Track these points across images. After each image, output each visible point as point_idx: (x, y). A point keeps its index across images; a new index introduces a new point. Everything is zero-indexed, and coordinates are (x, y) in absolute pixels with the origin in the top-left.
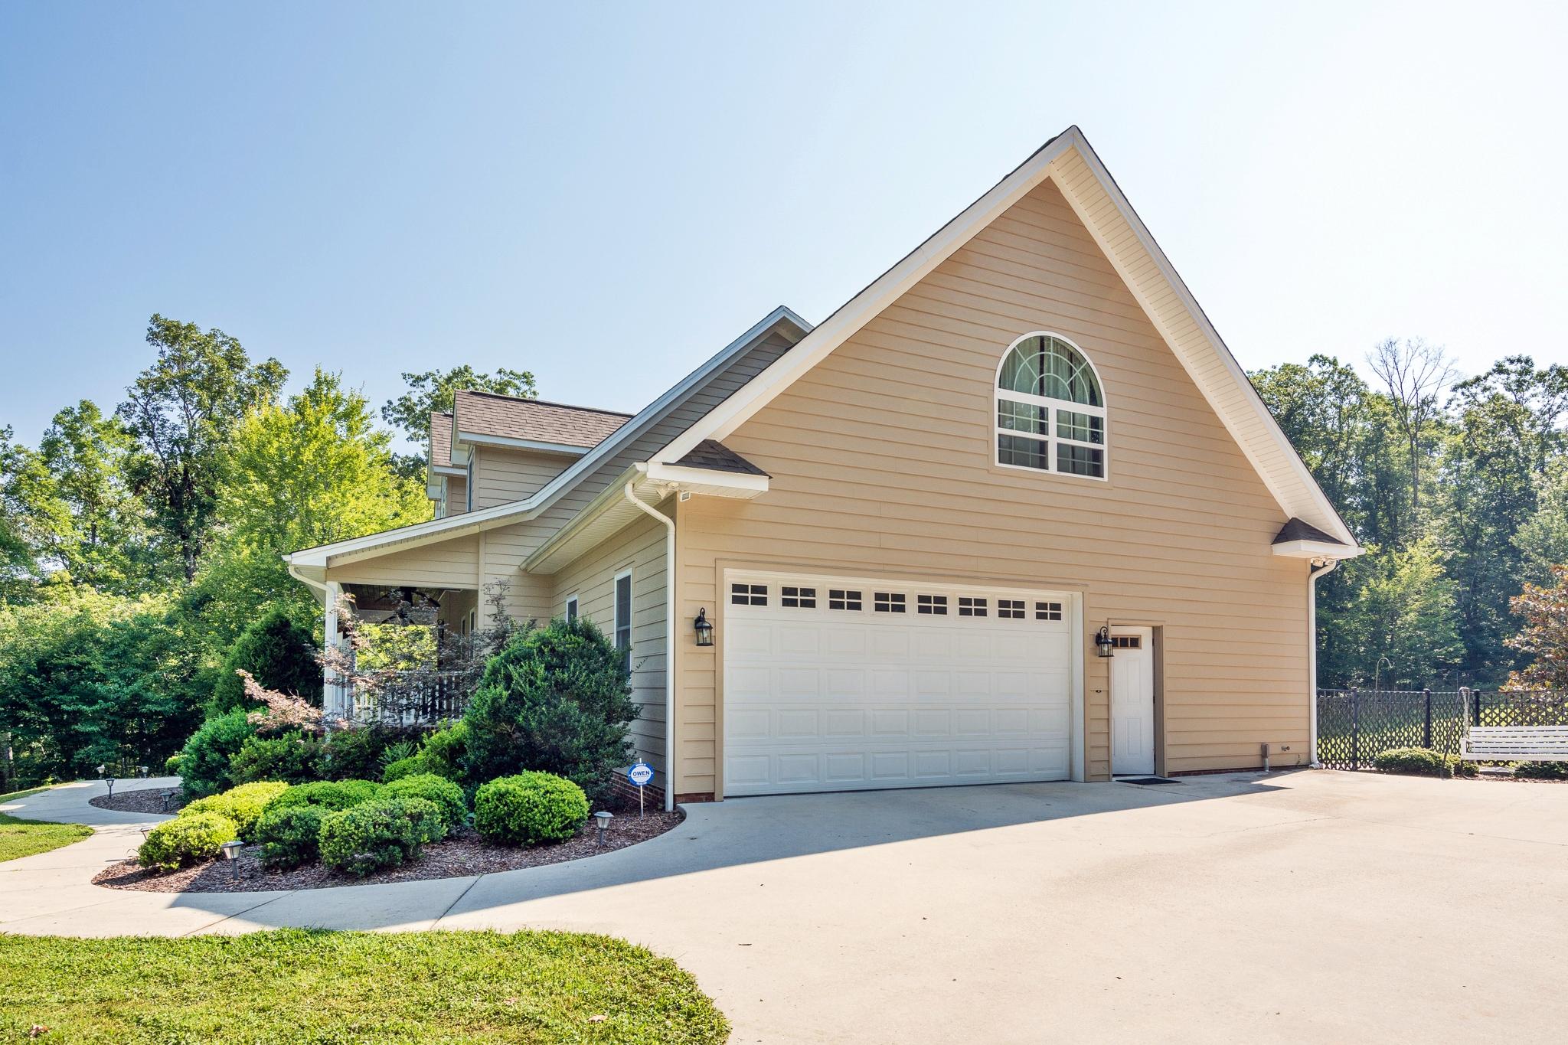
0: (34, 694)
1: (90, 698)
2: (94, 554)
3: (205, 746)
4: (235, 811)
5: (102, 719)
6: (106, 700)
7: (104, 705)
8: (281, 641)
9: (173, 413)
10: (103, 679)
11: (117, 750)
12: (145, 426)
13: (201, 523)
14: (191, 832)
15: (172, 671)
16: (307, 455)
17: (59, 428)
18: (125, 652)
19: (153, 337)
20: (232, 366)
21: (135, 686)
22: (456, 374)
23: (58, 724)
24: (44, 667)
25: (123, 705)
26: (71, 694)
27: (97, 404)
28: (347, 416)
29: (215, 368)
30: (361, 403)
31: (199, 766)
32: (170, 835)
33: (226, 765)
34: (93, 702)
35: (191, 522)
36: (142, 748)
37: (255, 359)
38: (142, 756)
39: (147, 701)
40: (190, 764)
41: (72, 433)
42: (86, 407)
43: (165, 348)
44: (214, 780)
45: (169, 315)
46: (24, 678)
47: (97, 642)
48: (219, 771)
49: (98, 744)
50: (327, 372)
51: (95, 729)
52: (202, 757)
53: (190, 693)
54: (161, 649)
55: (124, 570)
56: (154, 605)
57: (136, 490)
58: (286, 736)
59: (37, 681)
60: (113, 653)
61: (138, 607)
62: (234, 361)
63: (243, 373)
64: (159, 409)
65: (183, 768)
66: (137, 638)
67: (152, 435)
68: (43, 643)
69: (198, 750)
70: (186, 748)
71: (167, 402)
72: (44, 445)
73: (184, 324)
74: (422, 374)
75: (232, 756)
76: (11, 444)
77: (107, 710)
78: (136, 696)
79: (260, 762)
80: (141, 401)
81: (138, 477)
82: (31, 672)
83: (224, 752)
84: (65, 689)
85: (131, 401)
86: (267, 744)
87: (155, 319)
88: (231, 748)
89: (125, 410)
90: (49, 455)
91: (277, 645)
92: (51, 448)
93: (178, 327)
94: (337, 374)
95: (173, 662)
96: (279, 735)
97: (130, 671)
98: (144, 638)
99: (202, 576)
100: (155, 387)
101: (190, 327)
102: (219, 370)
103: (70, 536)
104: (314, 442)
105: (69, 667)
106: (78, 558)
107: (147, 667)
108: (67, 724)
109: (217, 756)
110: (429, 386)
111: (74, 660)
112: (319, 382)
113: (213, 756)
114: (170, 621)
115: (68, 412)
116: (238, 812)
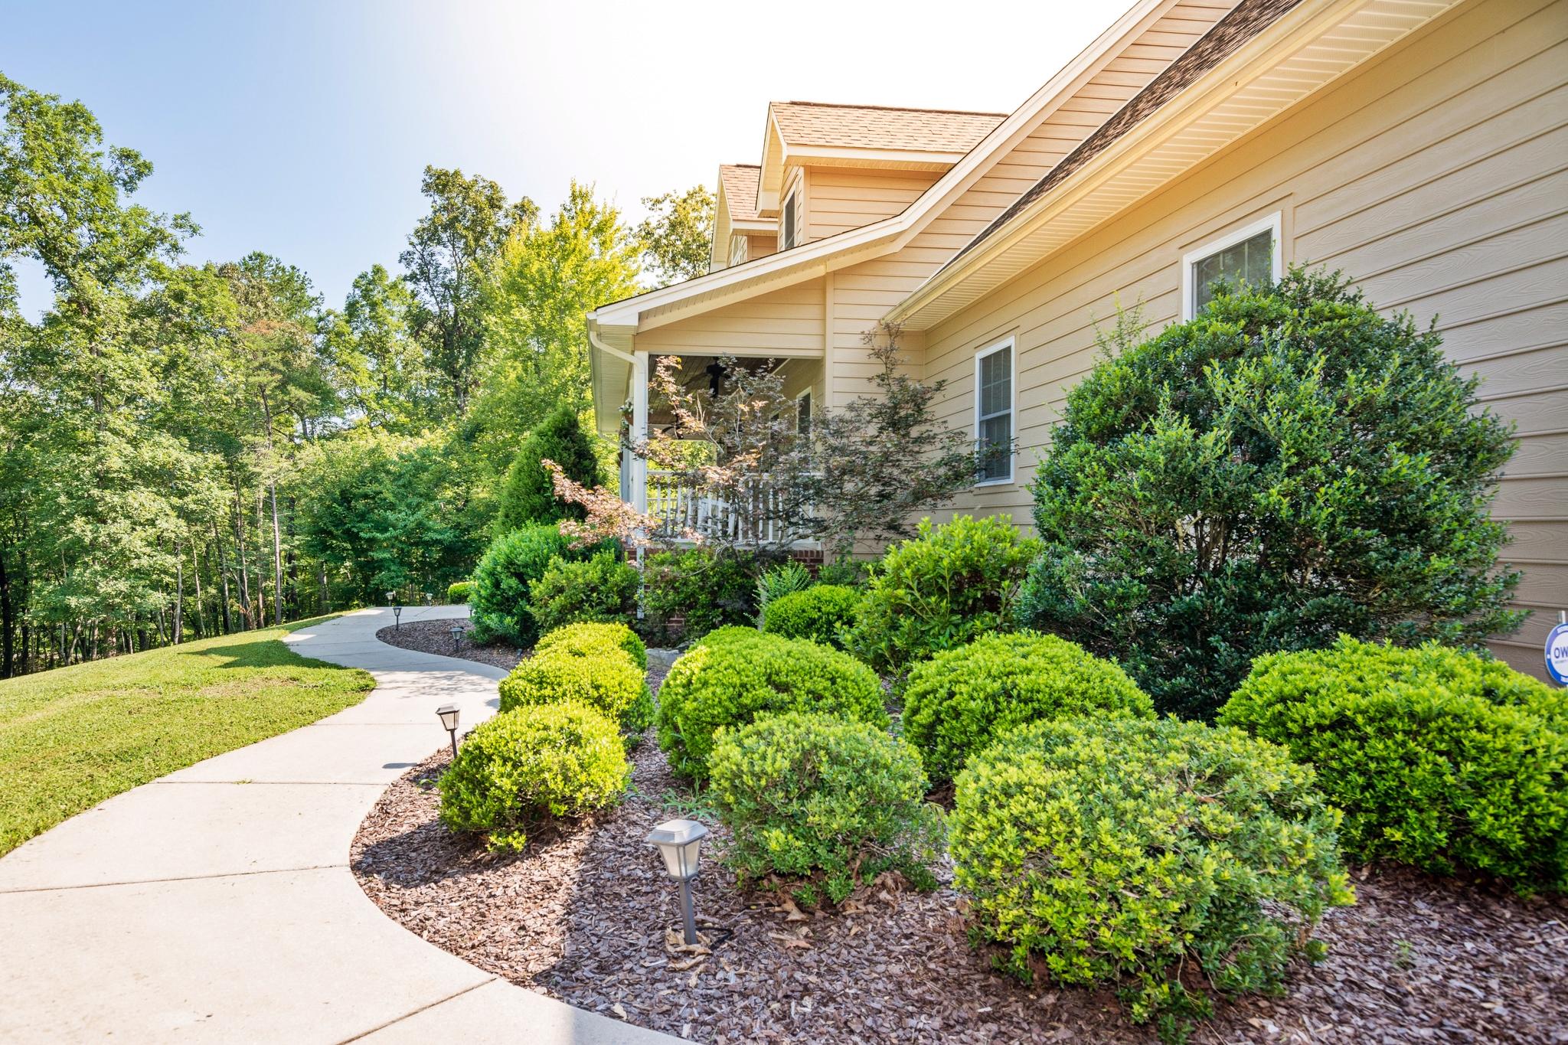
0: (339, 522)
1: (382, 525)
2: (386, 401)
3: (499, 569)
4: (597, 688)
5: (393, 546)
6: (395, 528)
7: (394, 533)
8: (570, 445)
9: (444, 257)
10: (392, 507)
11: (406, 577)
12: (422, 273)
13: (469, 362)
14: (548, 756)
15: (449, 502)
16: (566, 271)
17: (358, 292)
18: (410, 482)
19: (427, 188)
20: (492, 206)
21: (420, 514)
22: (691, 195)
23: (359, 552)
24: (346, 498)
25: (409, 534)
26: (367, 522)
27: (385, 267)
28: (600, 230)
29: (479, 209)
30: (613, 215)
31: (493, 595)
32: (505, 760)
33: (525, 595)
34: (386, 530)
35: (461, 361)
36: (425, 576)
37: (511, 199)
38: (425, 583)
39: (429, 529)
40: (483, 593)
41: (366, 295)
42: (377, 270)
43: (437, 197)
44: (510, 613)
45: (438, 166)
46: (329, 507)
47: (388, 472)
48: (516, 602)
49: (389, 570)
50: (582, 184)
51: (387, 555)
52: (497, 584)
53: (465, 521)
54: (440, 480)
55: (409, 414)
56: (435, 438)
57: (415, 335)
58: (596, 557)
59: (340, 509)
60: (400, 483)
61: (421, 442)
62: (494, 203)
63: (501, 213)
64: (432, 255)
65: (474, 597)
66: (421, 468)
67: (428, 280)
68: (343, 474)
69: (492, 574)
70: (478, 571)
71: (440, 248)
72: (347, 309)
73: (452, 172)
74: (660, 197)
75: (532, 582)
76: (324, 309)
77: (396, 538)
78: (420, 525)
79: (568, 592)
80: (419, 248)
81: (417, 321)
82: (335, 500)
83: (521, 578)
84: (362, 517)
85: (411, 249)
86: (576, 566)
87: (428, 170)
88: (531, 573)
89: (407, 258)
90: (351, 315)
91: (566, 449)
92: (352, 308)
93: (446, 174)
94: (590, 185)
95: (449, 494)
96: (586, 555)
97: (414, 500)
98: (425, 469)
99: (471, 410)
100: (429, 234)
101: (456, 174)
102: (482, 210)
103: (368, 388)
104: (572, 257)
105: (366, 496)
106: (374, 405)
107: (428, 497)
108: (364, 552)
109: (513, 582)
110: (667, 208)
111: (370, 489)
112: (574, 198)
113: (510, 583)
114: (448, 453)
115: (363, 276)
116: (602, 690)
